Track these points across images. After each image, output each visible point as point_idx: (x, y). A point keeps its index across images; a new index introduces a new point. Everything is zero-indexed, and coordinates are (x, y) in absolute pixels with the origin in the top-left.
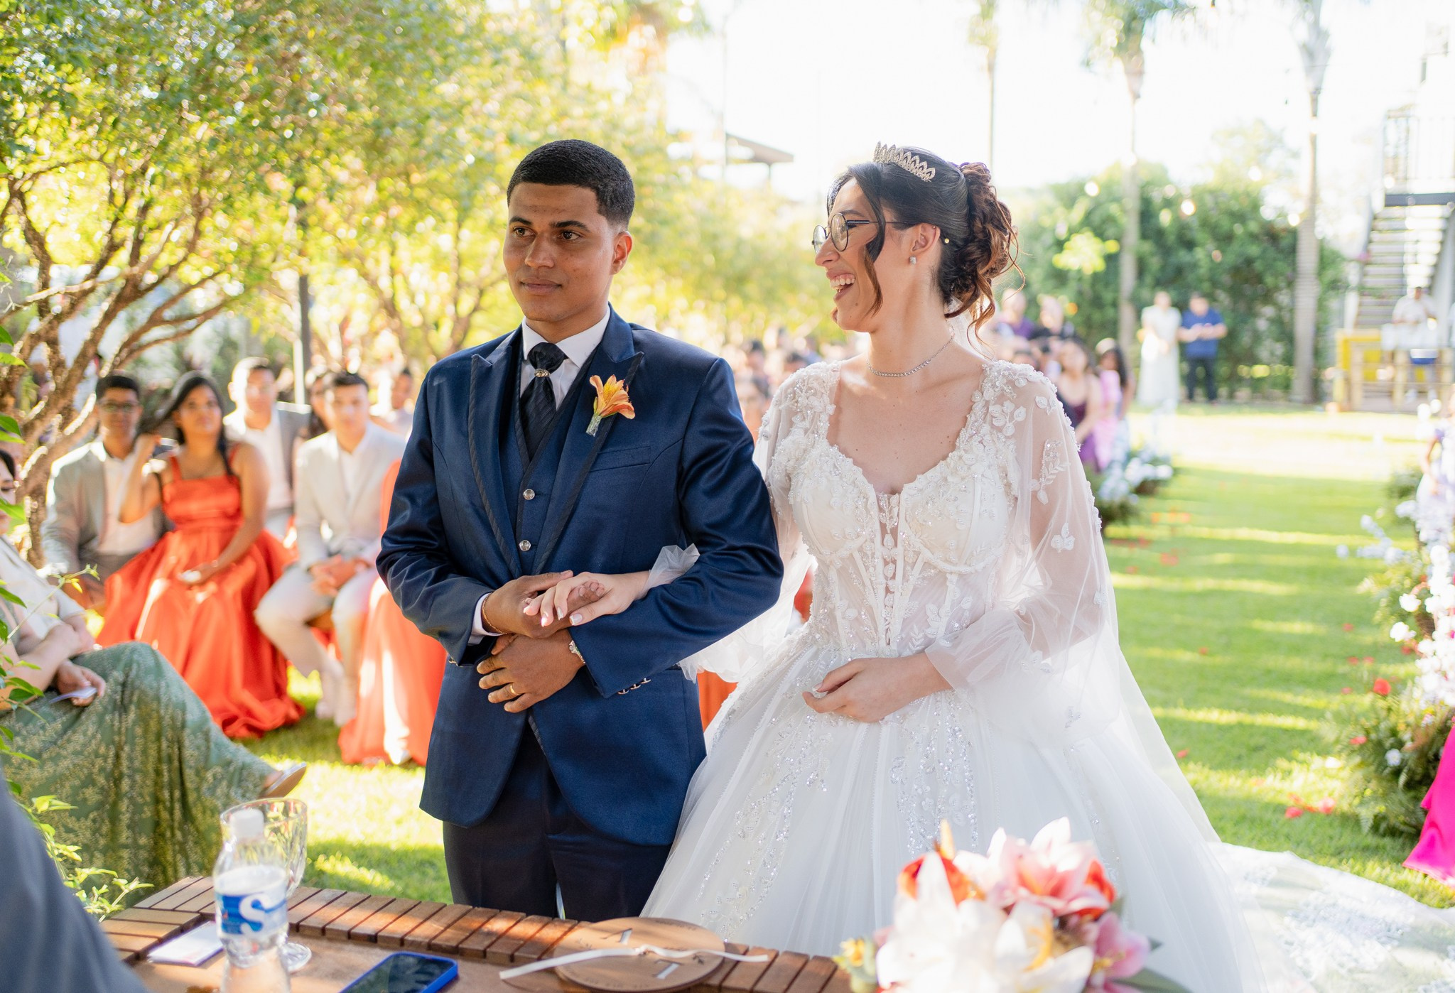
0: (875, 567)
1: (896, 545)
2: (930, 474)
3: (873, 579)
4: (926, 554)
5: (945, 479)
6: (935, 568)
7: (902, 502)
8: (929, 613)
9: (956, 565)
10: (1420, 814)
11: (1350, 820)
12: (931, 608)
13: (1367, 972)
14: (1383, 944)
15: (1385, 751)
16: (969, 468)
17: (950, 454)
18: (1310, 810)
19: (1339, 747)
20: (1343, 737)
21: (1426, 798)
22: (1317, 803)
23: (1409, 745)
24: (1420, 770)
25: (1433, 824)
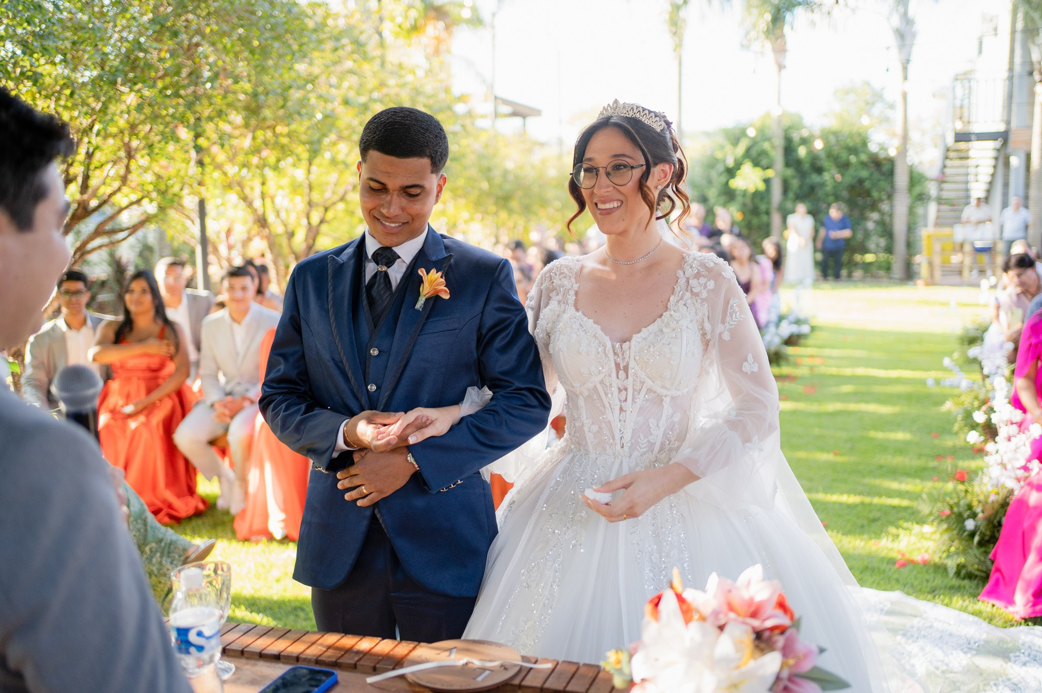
0: (612, 394)
1: (627, 377)
2: (650, 327)
3: (611, 402)
4: (649, 383)
5: (661, 331)
6: (655, 392)
7: (632, 347)
8: (651, 425)
9: (669, 390)
10: (989, 563)
11: (940, 569)
12: (652, 422)
13: (955, 673)
14: (965, 653)
15: (964, 520)
16: (678, 323)
17: (664, 314)
18: (912, 562)
19: (932, 518)
20: (935, 510)
21: (993, 551)
22: (917, 557)
23: (980, 515)
24: (988, 533)
25: (998, 570)
